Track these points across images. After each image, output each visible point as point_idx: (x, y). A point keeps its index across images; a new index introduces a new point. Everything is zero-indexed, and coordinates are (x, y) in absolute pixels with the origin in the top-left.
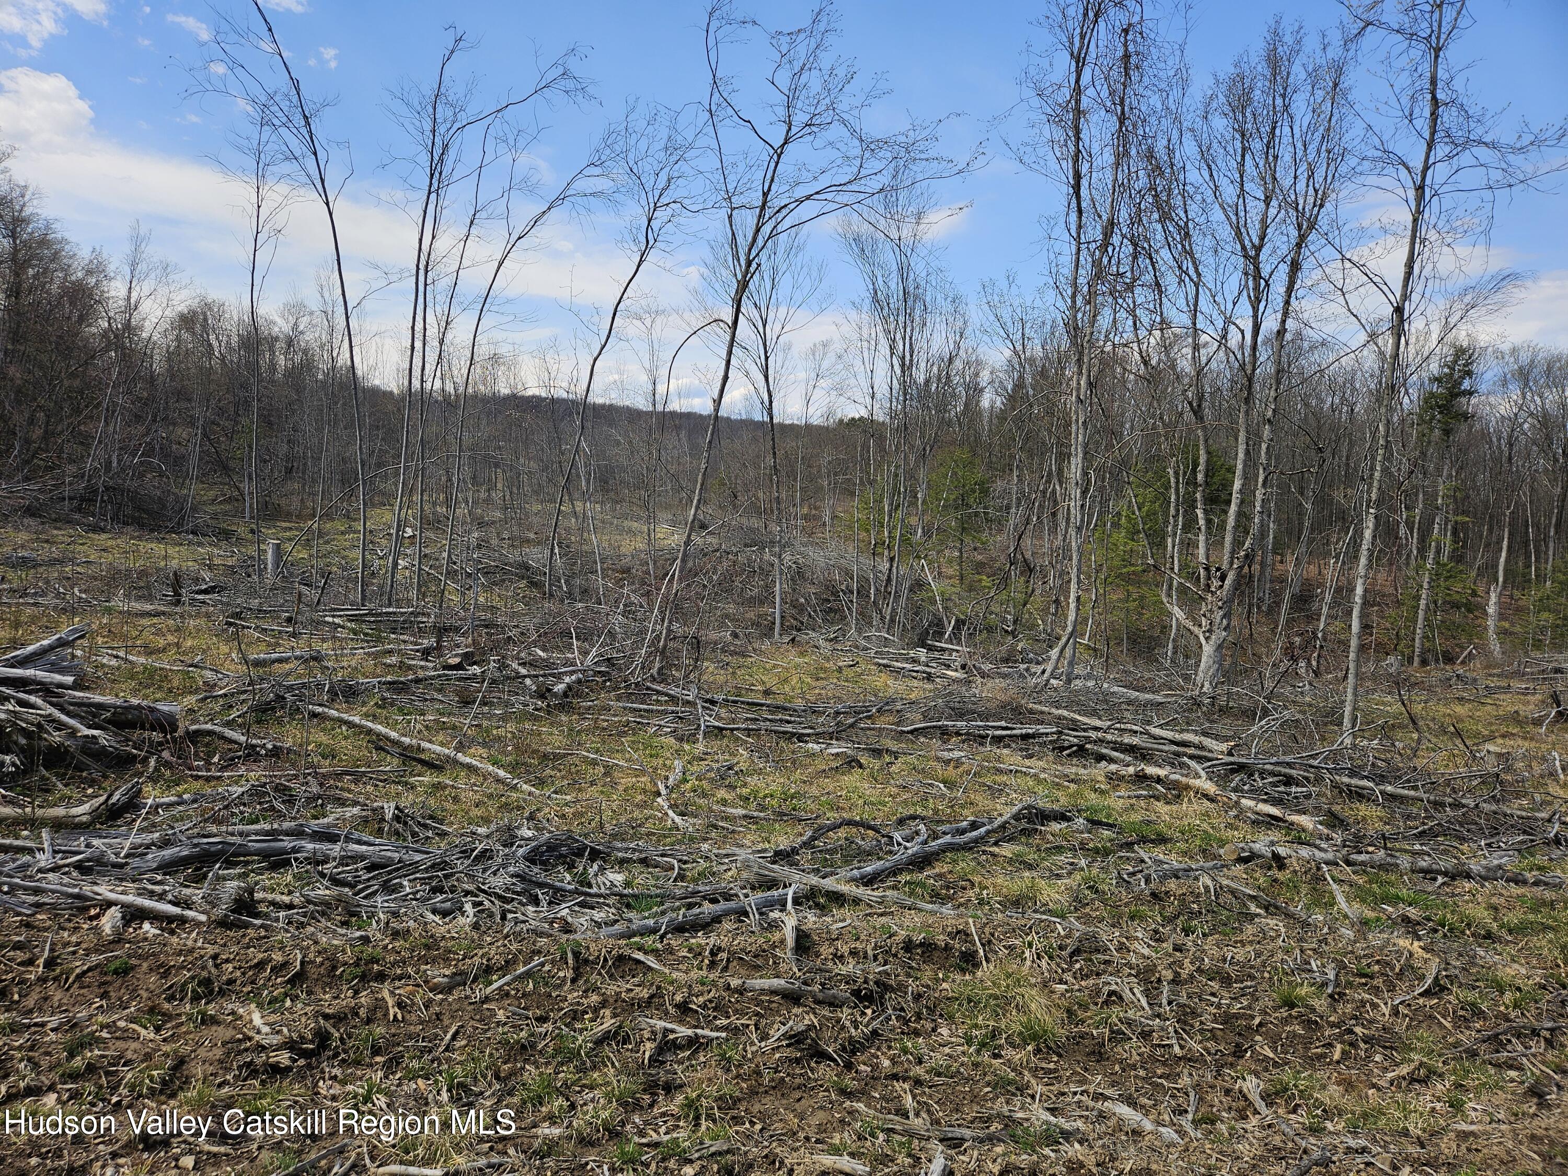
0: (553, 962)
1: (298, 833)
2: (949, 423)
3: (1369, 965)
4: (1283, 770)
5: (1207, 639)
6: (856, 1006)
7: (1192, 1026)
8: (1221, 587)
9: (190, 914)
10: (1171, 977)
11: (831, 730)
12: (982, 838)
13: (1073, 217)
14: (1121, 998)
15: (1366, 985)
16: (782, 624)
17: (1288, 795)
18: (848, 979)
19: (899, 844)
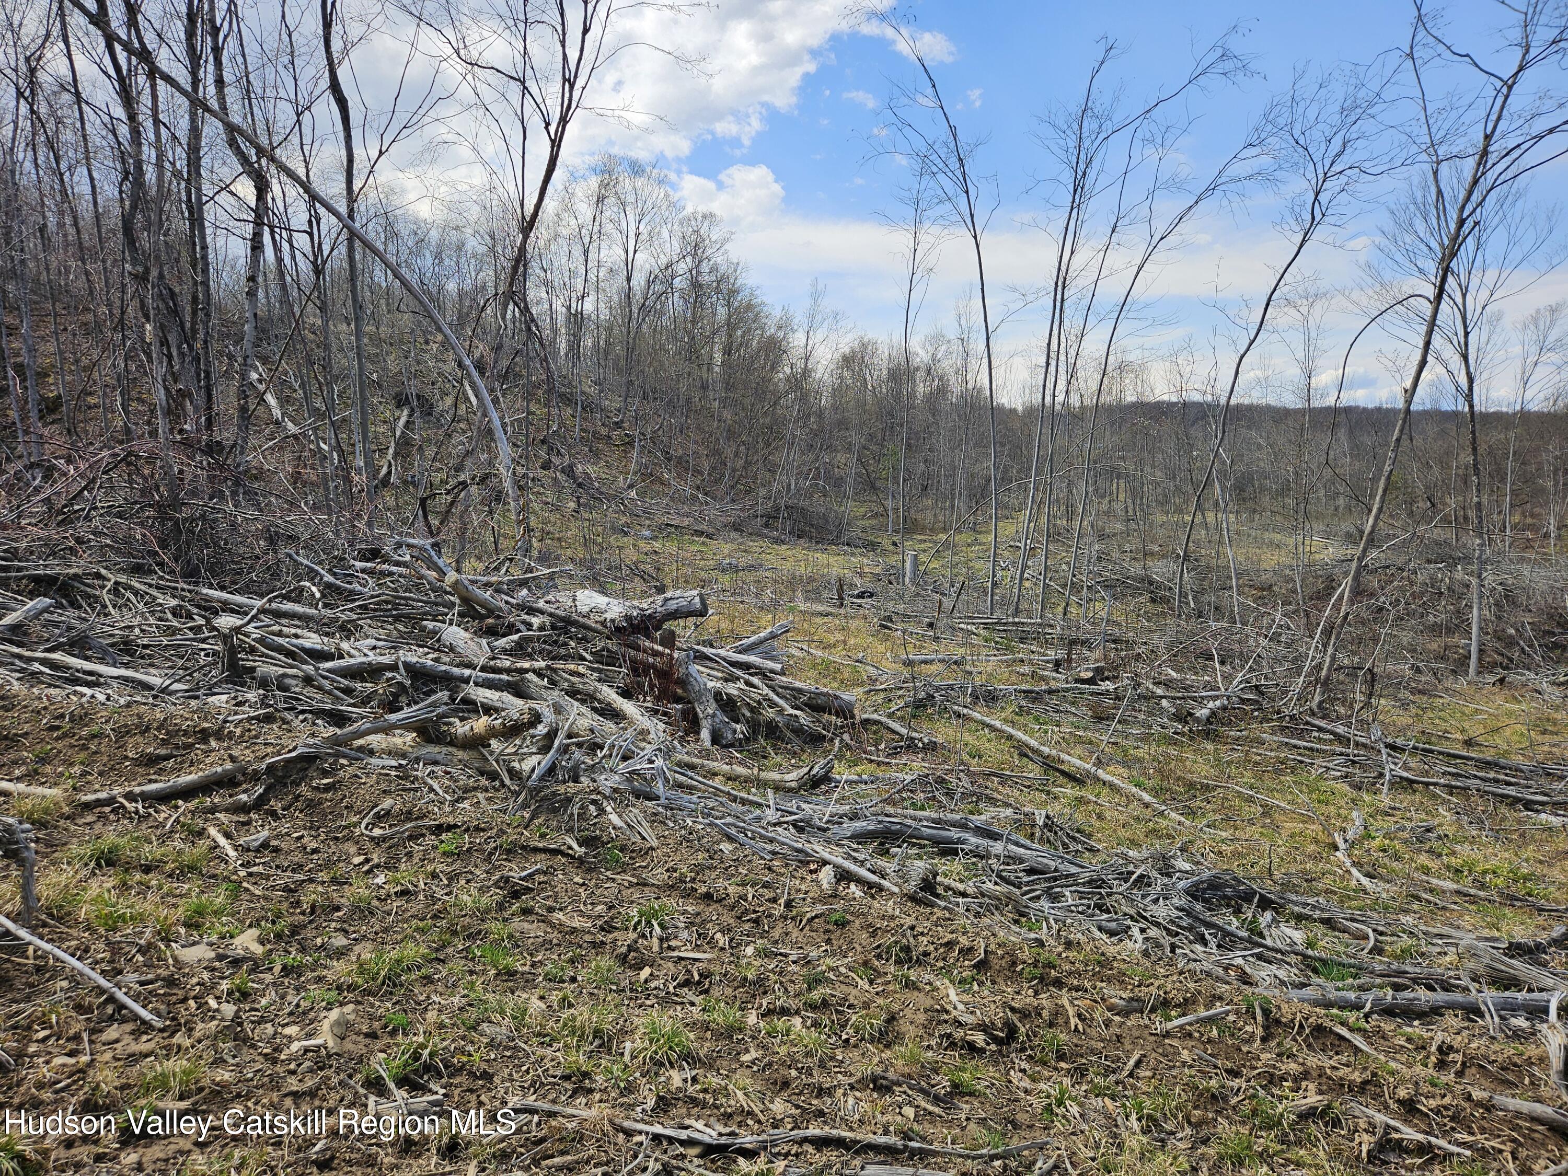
0: (1237, 1013)
1: (963, 826)
9: (885, 883)
16: (1481, 659)
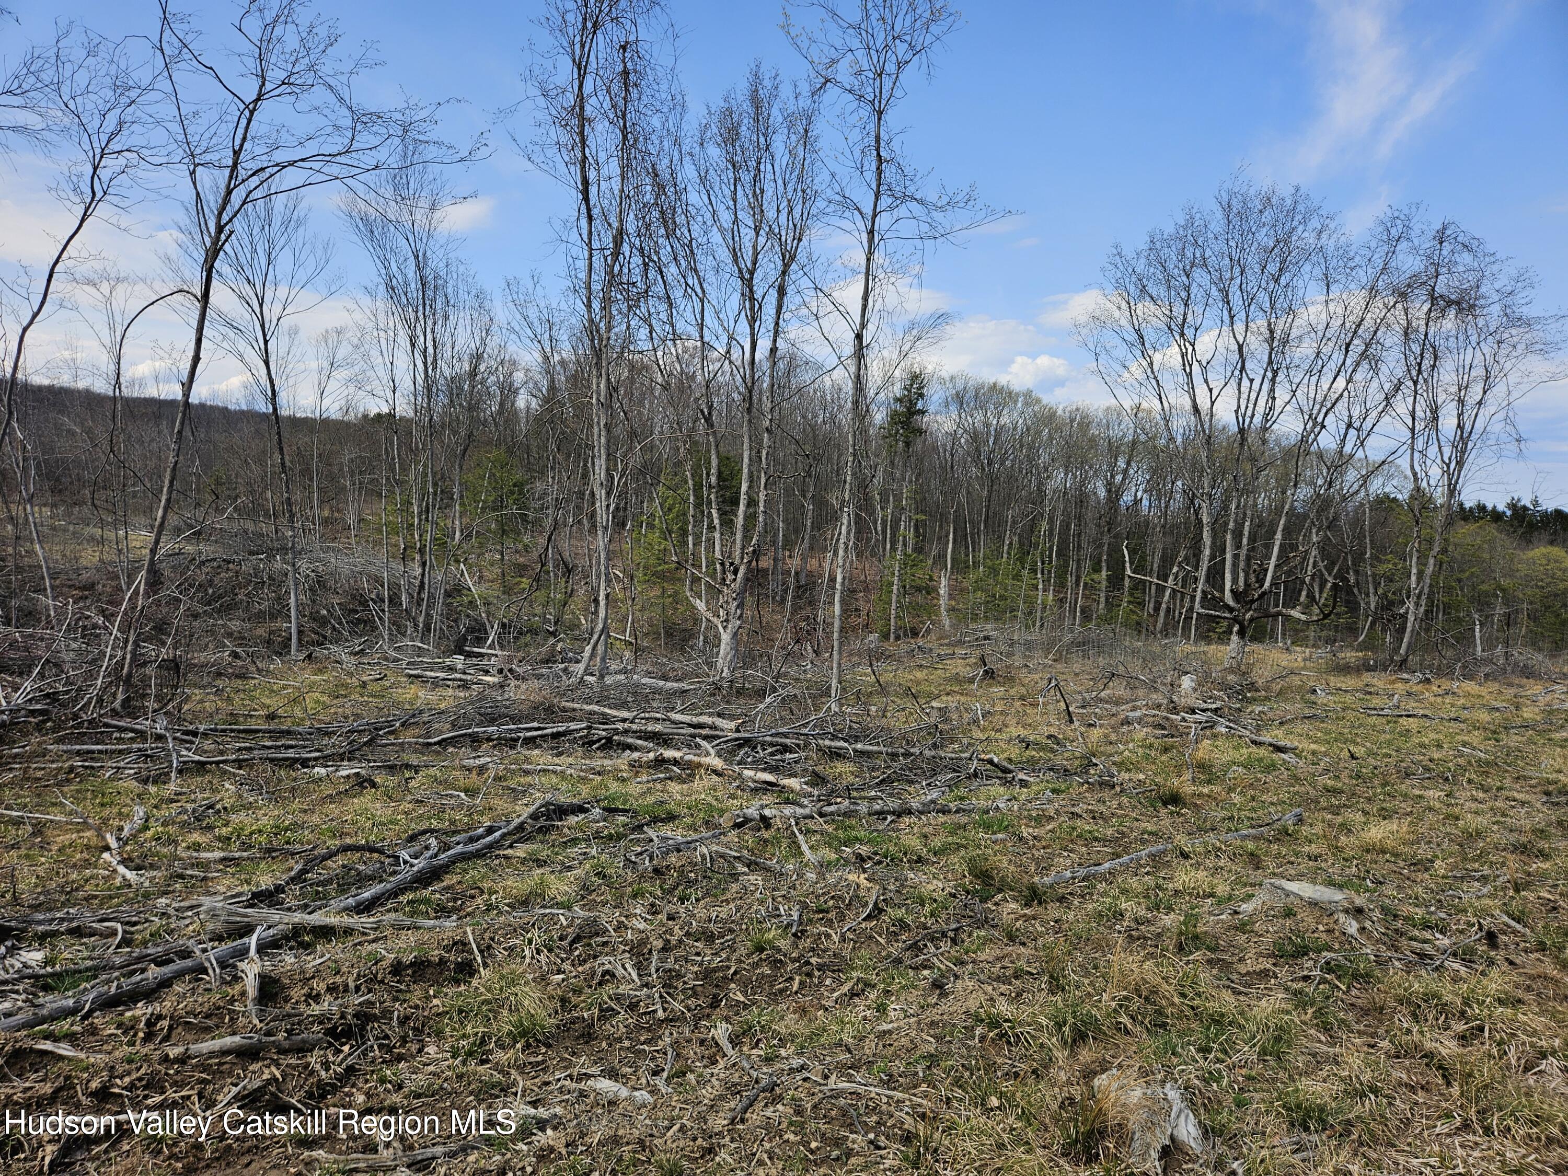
2: (485, 423)
3: (825, 902)
4: (780, 740)
5: (725, 628)
6: (330, 1044)
7: (676, 988)
8: (735, 580)
10: (661, 946)
11: (342, 751)
12: (497, 842)
13: (584, 222)
14: (613, 976)
15: (822, 919)
16: (300, 640)
17: (784, 761)
18: (321, 1019)
19: (405, 862)
